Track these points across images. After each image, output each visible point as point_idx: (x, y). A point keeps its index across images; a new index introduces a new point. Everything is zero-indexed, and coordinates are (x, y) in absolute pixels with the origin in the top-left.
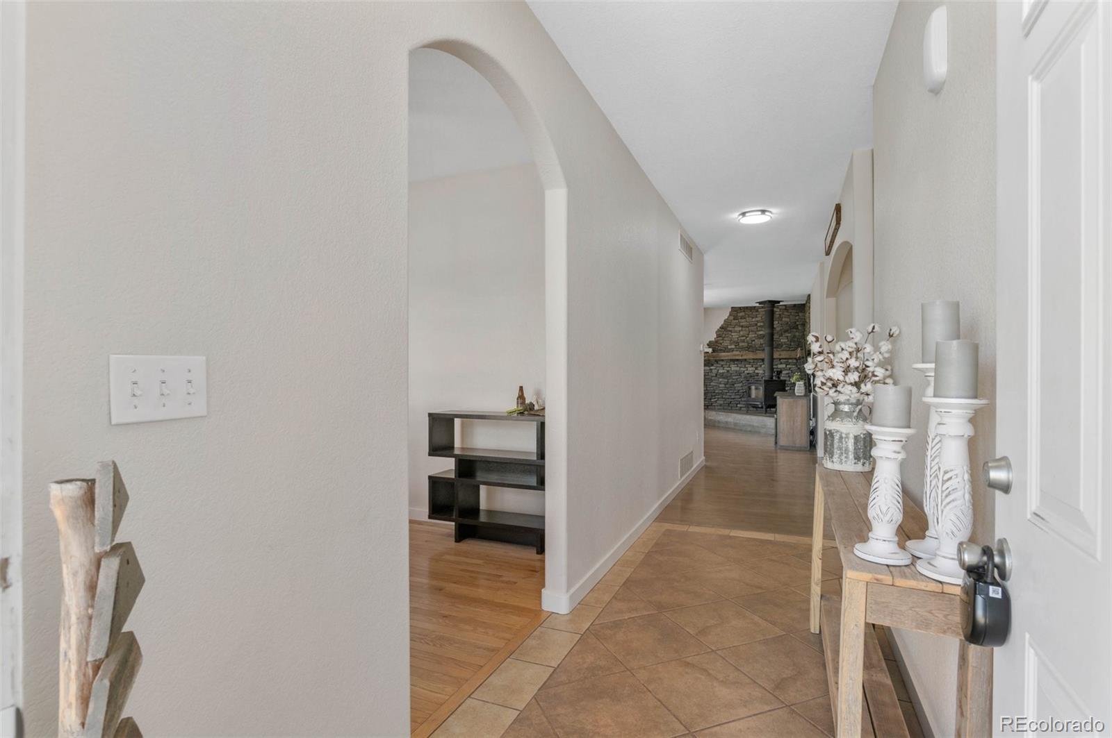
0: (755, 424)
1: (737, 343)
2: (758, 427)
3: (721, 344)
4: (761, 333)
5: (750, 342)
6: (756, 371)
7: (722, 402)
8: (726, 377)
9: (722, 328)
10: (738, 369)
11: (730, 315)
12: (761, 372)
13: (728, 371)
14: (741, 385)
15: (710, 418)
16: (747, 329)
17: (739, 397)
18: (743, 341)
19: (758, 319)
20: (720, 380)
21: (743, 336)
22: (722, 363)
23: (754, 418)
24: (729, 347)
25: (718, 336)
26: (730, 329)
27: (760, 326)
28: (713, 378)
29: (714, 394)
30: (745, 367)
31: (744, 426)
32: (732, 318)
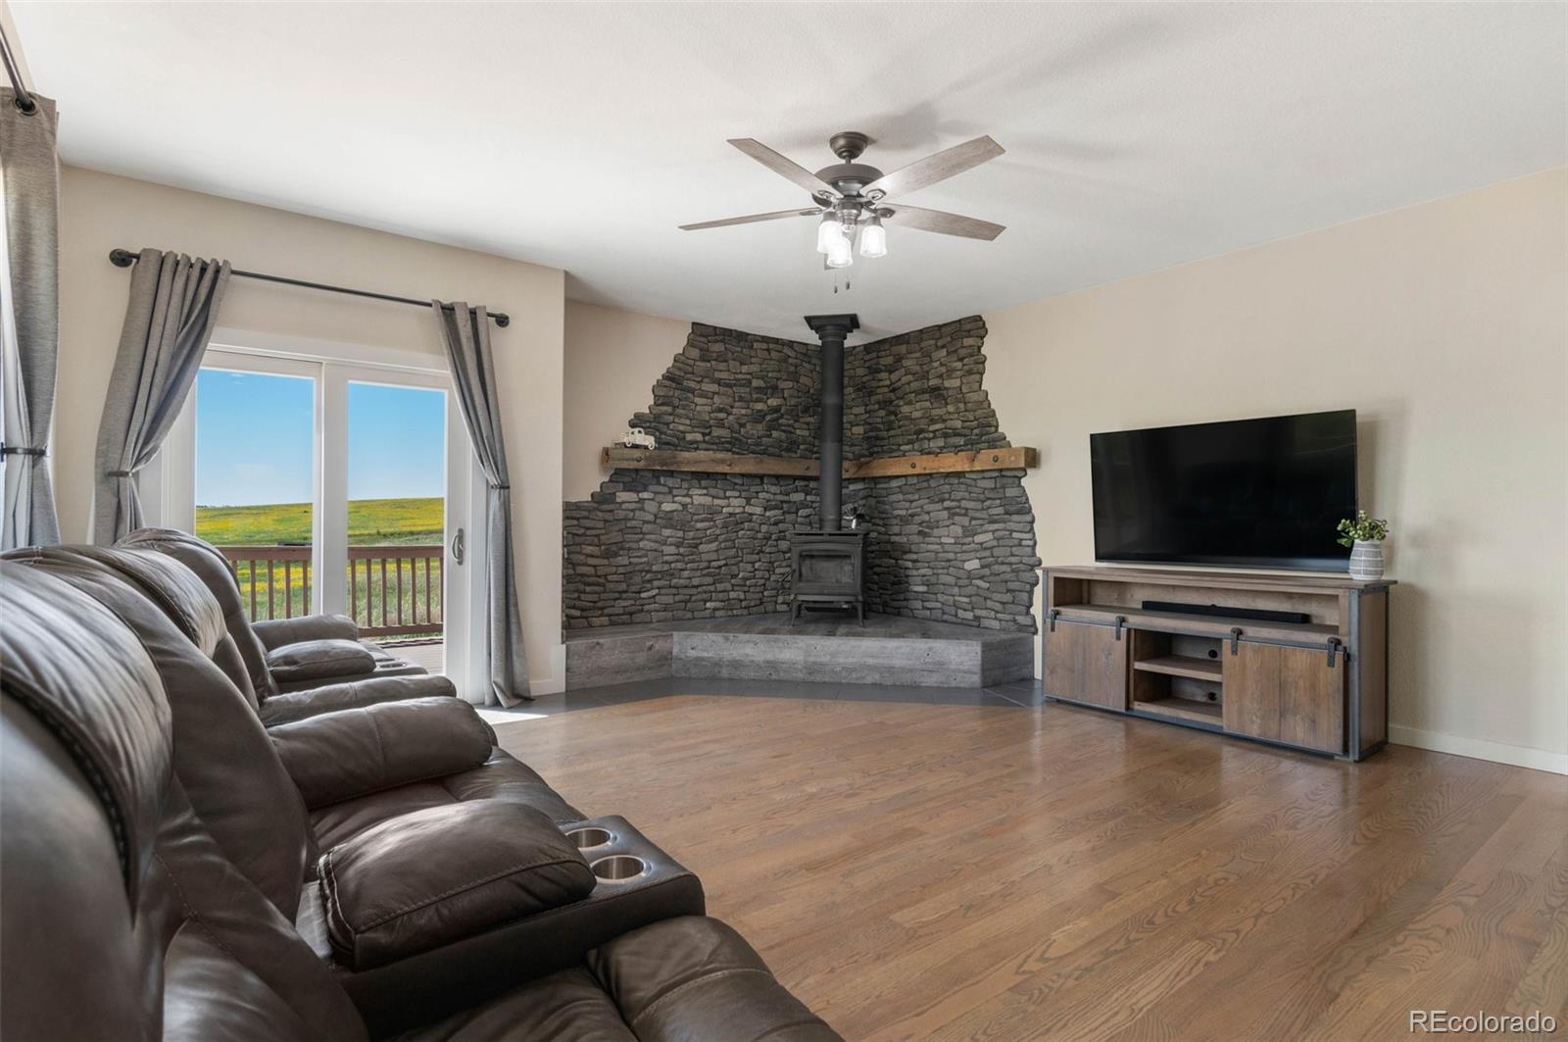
0: (898, 663)
1: (705, 427)
2: (911, 670)
3: (668, 424)
4: (759, 406)
5: (737, 427)
6: (748, 509)
7: (669, 600)
8: (683, 526)
9: (669, 377)
10: (708, 500)
11: (691, 343)
12: (759, 510)
13: (684, 506)
14: (713, 546)
15: (693, 654)
16: (730, 390)
17: (709, 580)
18: (720, 424)
19: (755, 368)
20: (667, 532)
21: (720, 410)
22: (670, 482)
23: (892, 644)
24: (689, 437)
25: (660, 400)
26: (692, 385)
27: (759, 389)
28: (646, 528)
29: (648, 577)
30: (726, 498)
31: (855, 670)
32: (695, 353)
